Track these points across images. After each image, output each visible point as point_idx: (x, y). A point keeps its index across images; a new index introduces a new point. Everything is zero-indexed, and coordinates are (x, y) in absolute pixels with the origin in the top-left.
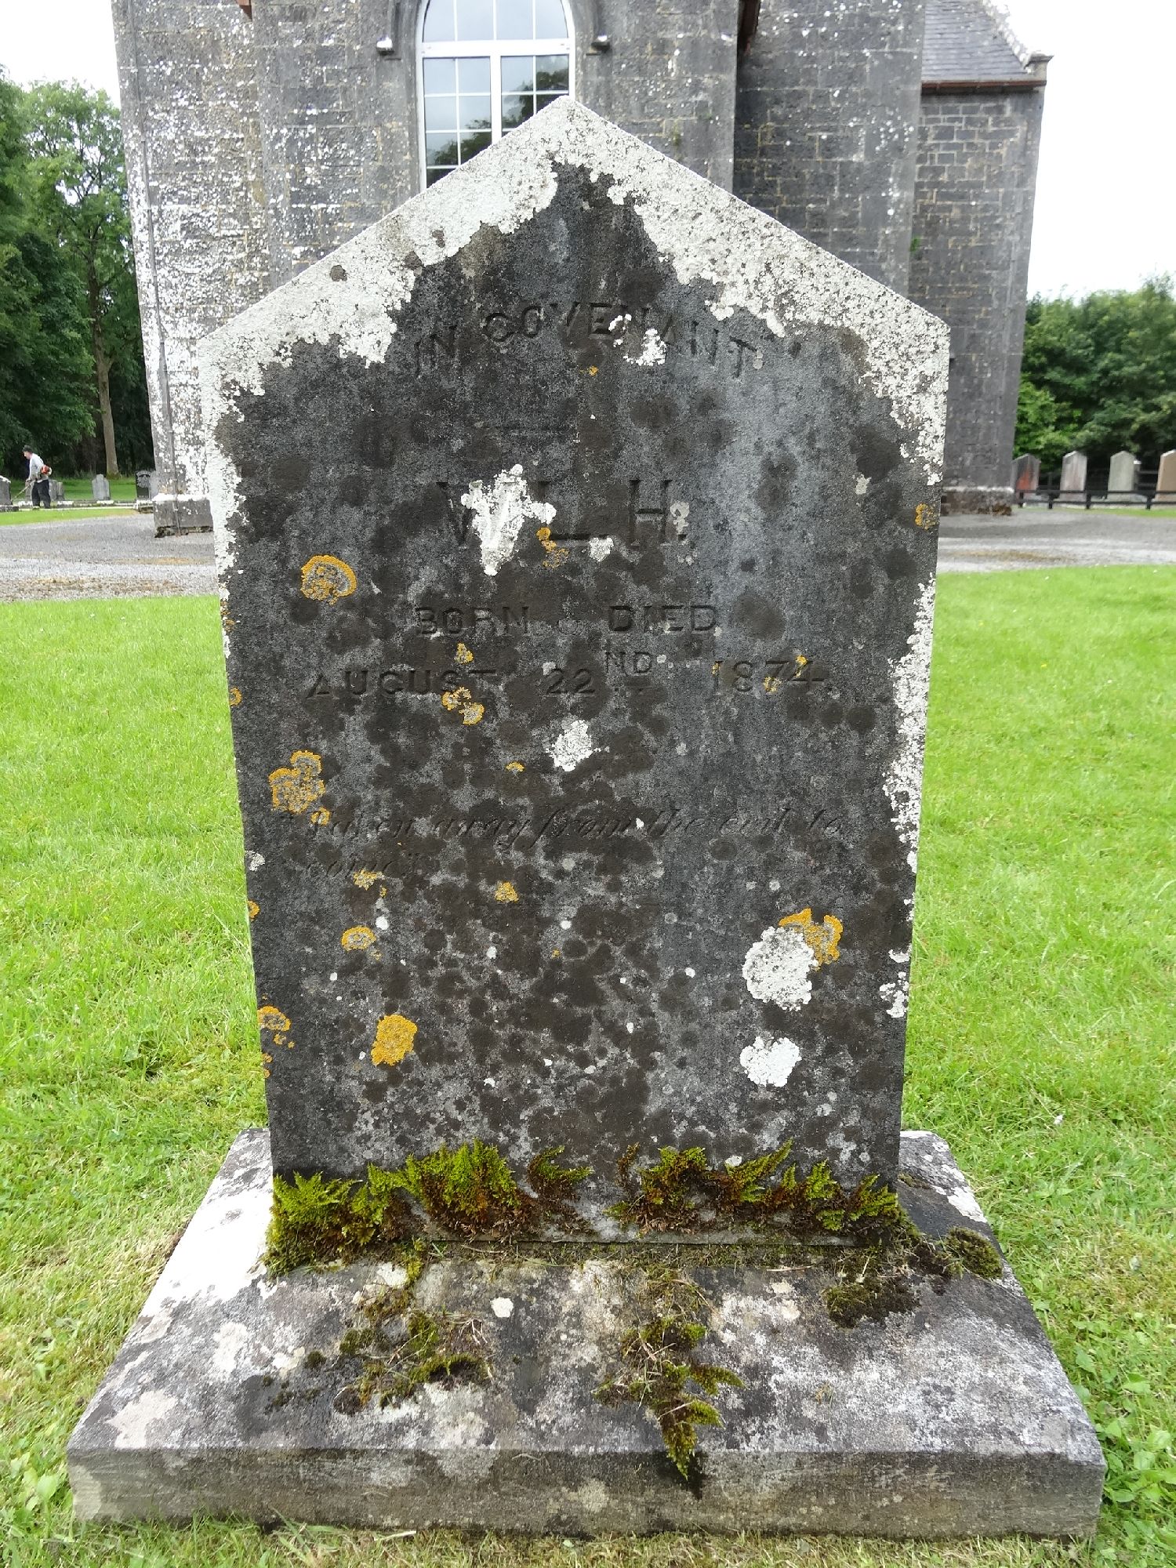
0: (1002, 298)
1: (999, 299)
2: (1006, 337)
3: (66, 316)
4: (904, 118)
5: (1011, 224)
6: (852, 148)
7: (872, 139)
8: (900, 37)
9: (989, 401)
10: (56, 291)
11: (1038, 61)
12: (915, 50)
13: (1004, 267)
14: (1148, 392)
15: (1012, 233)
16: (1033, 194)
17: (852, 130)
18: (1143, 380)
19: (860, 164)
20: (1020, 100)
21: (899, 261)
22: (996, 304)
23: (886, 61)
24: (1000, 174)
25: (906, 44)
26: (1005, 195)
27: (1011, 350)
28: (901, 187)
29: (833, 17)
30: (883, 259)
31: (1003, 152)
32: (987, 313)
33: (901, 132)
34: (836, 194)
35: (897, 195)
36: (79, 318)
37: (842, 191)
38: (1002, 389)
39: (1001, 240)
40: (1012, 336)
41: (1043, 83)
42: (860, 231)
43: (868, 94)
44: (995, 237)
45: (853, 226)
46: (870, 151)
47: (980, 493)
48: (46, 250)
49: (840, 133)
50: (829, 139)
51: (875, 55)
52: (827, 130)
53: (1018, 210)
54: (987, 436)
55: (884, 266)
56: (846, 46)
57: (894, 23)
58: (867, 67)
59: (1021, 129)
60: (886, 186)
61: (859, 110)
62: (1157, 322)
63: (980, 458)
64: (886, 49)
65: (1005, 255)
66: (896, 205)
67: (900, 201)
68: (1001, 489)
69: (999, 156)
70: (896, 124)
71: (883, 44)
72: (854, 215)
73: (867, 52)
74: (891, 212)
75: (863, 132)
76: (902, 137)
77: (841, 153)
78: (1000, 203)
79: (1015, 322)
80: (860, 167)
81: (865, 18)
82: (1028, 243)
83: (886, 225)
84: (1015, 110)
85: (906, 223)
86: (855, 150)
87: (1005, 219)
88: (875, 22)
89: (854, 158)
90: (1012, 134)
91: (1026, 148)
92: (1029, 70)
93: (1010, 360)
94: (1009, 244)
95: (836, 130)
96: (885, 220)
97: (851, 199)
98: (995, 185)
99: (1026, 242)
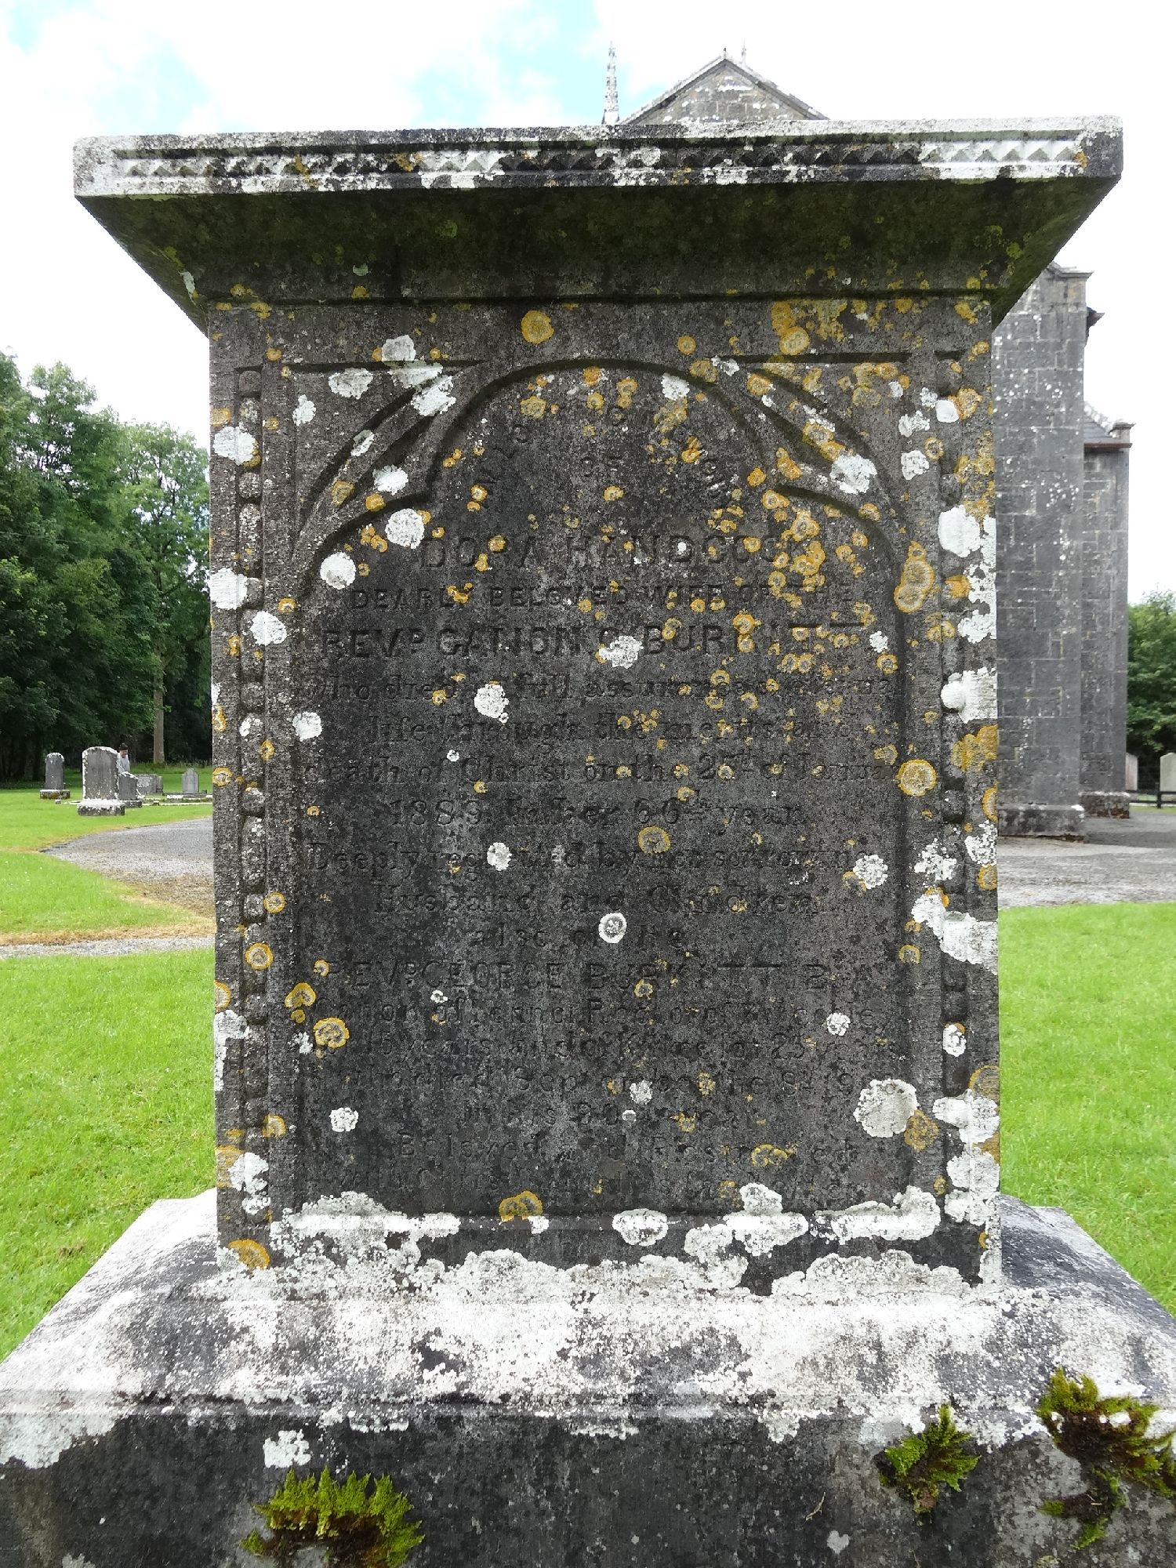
0: (1105, 622)
1: (1102, 624)
2: (1111, 656)
3: (143, 622)
4: (1071, 481)
5: (1109, 561)
6: (1025, 505)
7: (1043, 498)
8: (1063, 418)
9: (1100, 714)
10: (136, 599)
11: (1122, 428)
12: (1076, 427)
13: (1105, 596)
14: (1162, 695)
15: (1110, 568)
16: (1126, 535)
17: (1024, 490)
18: (1157, 686)
19: (1032, 518)
20: (1109, 459)
21: (1072, 599)
22: (1099, 628)
23: (1053, 436)
24: (1095, 518)
25: (1068, 423)
26: (1102, 536)
27: (1117, 668)
28: (1071, 537)
29: (1003, 401)
30: (1057, 597)
31: (1097, 500)
32: (1092, 636)
33: (1068, 493)
34: (1012, 542)
35: (1067, 544)
36: (155, 624)
37: (1017, 540)
38: (1112, 703)
39: (1100, 574)
40: (1117, 656)
41: (1129, 445)
42: (1035, 573)
43: (1036, 462)
44: (1095, 572)
45: (1029, 569)
46: (1041, 507)
47: (1098, 797)
48: (130, 563)
49: (1013, 492)
50: (1004, 498)
51: (1042, 431)
52: (1003, 490)
53: (1114, 548)
54: (1100, 746)
55: (1059, 603)
56: (1016, 423)
57: (1058, 406)
58: (1035, 440)
59: (1110, 482)
60: (1058, 536)
61: (1031, 475)
62: (1164, 633)
63: (1094, 766)
64: (1052, 426)
65: (1104, 586)
66: (1067, 552)
67: (1070, 548)
68: (1117, 794)
69: (1093, 505)
70: (1063, 485)
71: (1049, 423)
72: (1029, 560)
73: (1034, 429)
74: (1063, 558)
75: (1033, 492)
76: (1069, 496)
77: (1015, 509)
78: (1096, 542)
79: (1118, 643)
80: (1032, 521)
81: (1031, 401)
82: (1125, 576)
83: (1059, 568)
84: (1104, 466)
85: (1077, 567)
86: (1028, 506)
87: (1102, 556)
88: (1041, 405)
89: (1027, 513)
90: (1103, 485)
91: (1116, 498)
92: (1114, 435)
93: (1117, 677)
94: (1108, 577)
95: (1009, 490)
96: (1058, 565)
97: (1026, 547)
98: (1091, 528)
99: (1123, 575)
